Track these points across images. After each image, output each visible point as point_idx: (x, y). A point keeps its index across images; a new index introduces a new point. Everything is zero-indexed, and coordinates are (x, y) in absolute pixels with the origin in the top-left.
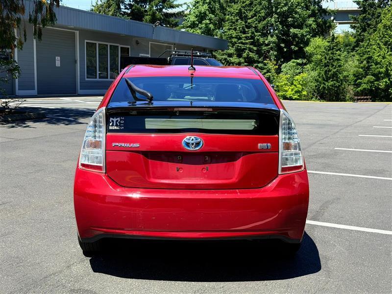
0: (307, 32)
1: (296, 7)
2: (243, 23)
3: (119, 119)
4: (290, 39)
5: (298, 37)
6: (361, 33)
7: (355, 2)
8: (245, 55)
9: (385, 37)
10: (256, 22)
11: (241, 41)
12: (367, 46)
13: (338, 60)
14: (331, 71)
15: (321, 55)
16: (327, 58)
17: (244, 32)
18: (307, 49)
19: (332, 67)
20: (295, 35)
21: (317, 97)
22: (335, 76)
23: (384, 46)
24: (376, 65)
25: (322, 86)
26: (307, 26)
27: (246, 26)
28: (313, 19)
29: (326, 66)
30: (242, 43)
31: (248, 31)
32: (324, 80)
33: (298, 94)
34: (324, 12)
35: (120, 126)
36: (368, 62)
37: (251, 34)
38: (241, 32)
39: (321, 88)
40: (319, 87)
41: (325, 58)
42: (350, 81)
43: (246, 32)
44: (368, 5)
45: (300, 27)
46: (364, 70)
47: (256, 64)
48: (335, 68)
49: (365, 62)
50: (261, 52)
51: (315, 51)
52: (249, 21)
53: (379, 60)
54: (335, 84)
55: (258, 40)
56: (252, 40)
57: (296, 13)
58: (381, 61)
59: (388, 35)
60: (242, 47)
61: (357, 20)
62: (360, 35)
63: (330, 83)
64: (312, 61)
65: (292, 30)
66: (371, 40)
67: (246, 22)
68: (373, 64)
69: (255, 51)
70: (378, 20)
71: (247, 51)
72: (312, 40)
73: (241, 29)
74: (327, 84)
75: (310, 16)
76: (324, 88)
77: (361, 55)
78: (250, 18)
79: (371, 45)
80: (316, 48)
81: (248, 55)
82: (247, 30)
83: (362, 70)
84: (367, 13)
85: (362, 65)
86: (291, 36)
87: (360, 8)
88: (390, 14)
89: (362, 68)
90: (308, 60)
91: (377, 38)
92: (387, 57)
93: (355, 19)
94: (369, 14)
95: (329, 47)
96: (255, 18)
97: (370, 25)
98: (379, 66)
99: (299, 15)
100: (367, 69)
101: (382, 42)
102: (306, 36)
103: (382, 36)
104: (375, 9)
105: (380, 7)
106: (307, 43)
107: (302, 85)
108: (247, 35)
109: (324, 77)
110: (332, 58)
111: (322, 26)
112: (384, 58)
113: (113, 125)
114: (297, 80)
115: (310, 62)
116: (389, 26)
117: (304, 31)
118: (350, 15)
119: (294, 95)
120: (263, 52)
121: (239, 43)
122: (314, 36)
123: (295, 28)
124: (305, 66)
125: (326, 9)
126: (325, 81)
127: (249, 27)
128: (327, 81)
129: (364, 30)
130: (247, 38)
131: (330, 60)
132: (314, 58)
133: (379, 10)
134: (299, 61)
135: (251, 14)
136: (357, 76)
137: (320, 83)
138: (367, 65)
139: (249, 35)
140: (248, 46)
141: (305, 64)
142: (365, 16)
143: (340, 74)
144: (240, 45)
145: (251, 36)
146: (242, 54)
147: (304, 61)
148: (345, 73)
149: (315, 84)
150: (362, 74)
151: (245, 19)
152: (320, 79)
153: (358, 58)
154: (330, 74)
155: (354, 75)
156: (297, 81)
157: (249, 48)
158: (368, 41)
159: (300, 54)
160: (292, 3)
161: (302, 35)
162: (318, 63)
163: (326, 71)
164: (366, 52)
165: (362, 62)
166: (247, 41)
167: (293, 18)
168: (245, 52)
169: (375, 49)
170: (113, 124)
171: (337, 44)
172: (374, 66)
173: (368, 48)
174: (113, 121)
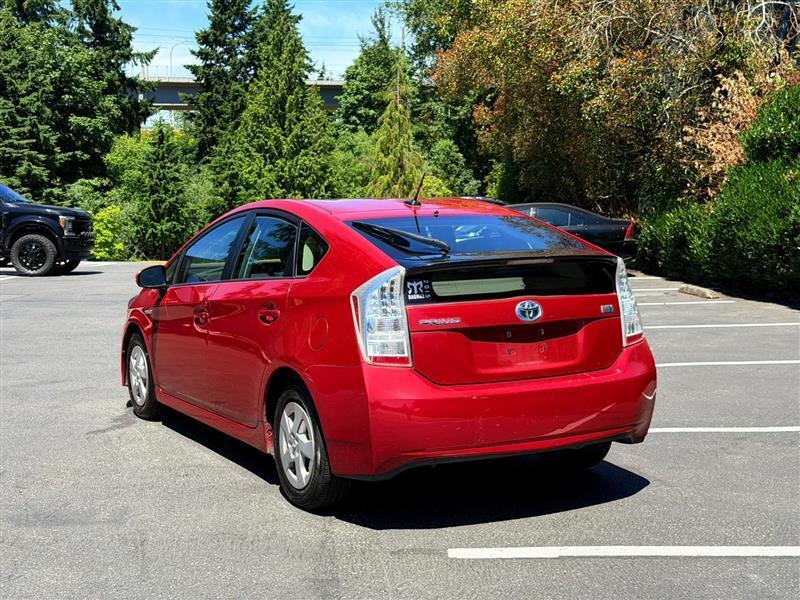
0: (104, 124)
1: (77, 72)
2: (11, 104)
3: (421, 283)
4: (70, 137)
5: (87, 134)
6: (205, 128)
7: (188, 67)
8: (21, 170)
9: (258, 137)
10: (37, 103)
11: (10, 141)
12: (227, 152)
13: (175, 179)
14: (164, 201)
15: (140, 169)
16: (155, 176)
17: (15, 124)
18: (108, 157)
19: (165, 194)
20: (81, 130)
21: (138, 253)
22: (173, 211)
23: (259, 155)
24: (247, 189)
25: (150, 231)
26: (103, 112)
27: (18, 111)
28: (113, 98)
29: (153, 191)
30: (11, 145)
31: (23, 121)
32: (153, 219)
33: (107, 249)
34: (132, 84)
35: (425, 294)
36: (232, 184)
37: (29, 128)
38: (7, 123)
39: (147, 236)
40: (144, 235)
41: (151, 176)
42: (201, 220)
43: (18, 122)
44: (214, 74)
45: (88, 112)
46: (226, 199)
47: (49, 190)
48: (172, 196)
49: (226, 184)
50: (54, 165)
51: (125, 163)
52: (23, 100)
53: (252, 180)
54: (175, 227)
55: (46, 140)
56: (34, 141)
57: (78, 84)
58: (256, 182)
59: (262, 133)
60: (14, 155)
61: (196, 103)
62: (204, 132)
63: (165, 226)
64: (121, 182)
65: (73, 119)
66: (233, 142)
67: (16, 103)
68: (241, 187)
69: (43, 162)
70: (235, 104)
71: (25, 164)
72: (115, 139)
73: (6, 116)
74: (159, 227)
75: (105, 92)
76: (154, 235)
77: (217, 170)
78: (23, 96)
79: (234, 152)
80: (127, 155)
81: (29, 171)
82: (19, 119)
83: (222, 199)
84: (214, 90)
85: (221, 190)
86: (72, 131)
87: (198, 79)
88: (262, 95)
89: (222, 195)
90: (112, 179)
91: (243, 139)
92: (266, 173)
93: (192, 101)
94: (217, 92)
95: (154, 154)
96: (35, 94)
97: (222, 113)
98: (252, 191)
99: (86, 88)
100: (232, 198)
101: (253, 146)
102: (103, 131)
103: (252, 134)
104: (227, 82)
105: (236, 80)
106: (107, 147)
107: (112, 230)
108: (22, 129)
109: (153, 213)
110: (164, 175)
111: (130, 111)
112: (260, 175)
113: (413, 293)
114: (102, 220)
115: (118, 184)
116: (263, 117)
117: (99, 121)
118: (180, 94)
119: (99, 252)
120: (57, 163)
121: (6, 146)
122: (119, 132)
123: (79, 114)
124: (108, 193)
125: (136, 79)
126: (156, 222)
127: (23, 112)
128: (158, 221)
129: (211, 123)
130: (22, 136)
131: (160, 180)
132: (124, 177)
133: (236, 86)
134: (95, 182)
135: (25, 85)
136: (214, 211)
137: (145, 225)
138: (230, 191)
139: (26, 129)
140: (26, 152)
141: (108, 188)
142: (211, 96)
143: (183, 207)
144: (8, 150)
145: (30, 131)
146: (15, 168)
147: (106, 182)
148: (191, 206)
149: (136, 228)
150: (224, 206)
151: (14, 97)
152: (145, 218)
153: (213, 176)
154: (163, 207)
155: (208, 208)
156: (101, 224)
157: (29, 156)
158: (228, 145)
159: (95, 167)
160: (68, 63)
161: (96, 129)
162: (137, 186)
163: (155, 202)
164: (226, 165)
165: (221, 184)
166: (22, 142)
167: (73, 95)
168: (21, 165)
169: (241, 160)
170: (413, 291)
171: (170, 149)
172: (243, 192)
173: (229, 158)
174: (412, 287)
